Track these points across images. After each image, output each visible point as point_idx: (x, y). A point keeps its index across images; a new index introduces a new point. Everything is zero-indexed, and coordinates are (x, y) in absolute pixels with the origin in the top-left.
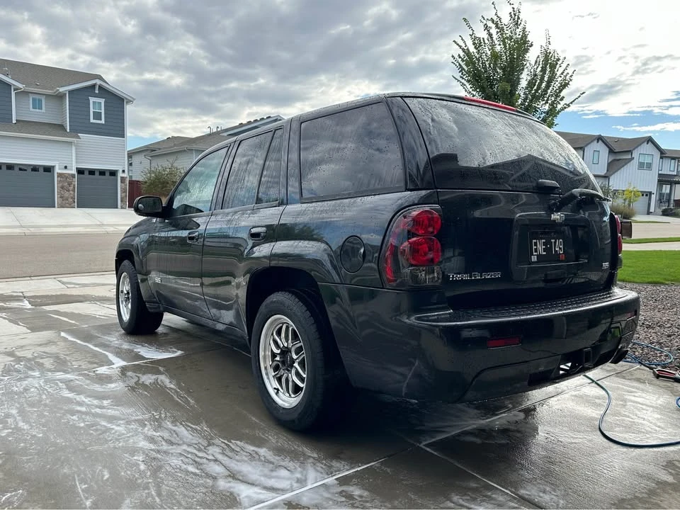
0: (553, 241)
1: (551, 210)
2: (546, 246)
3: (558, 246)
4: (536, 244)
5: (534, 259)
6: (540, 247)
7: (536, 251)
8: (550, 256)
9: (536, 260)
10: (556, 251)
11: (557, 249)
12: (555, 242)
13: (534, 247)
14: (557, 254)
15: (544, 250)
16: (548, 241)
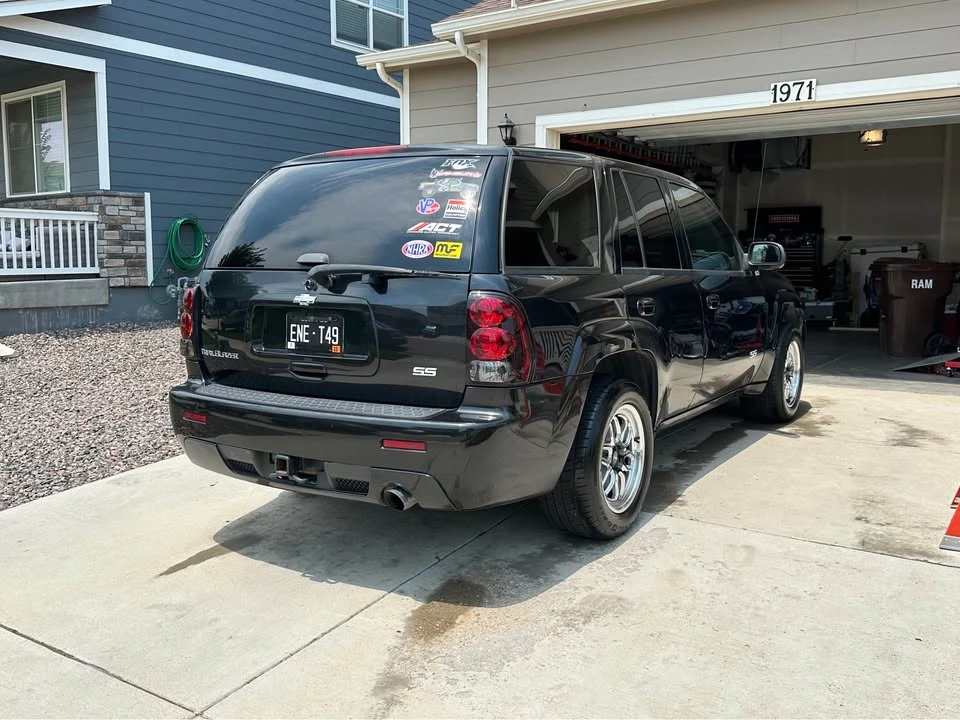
0: (322, 328)
2: (311, 333)
3: (331, 335)
4: (295, 329)
5: (291, 345)
6: (301, 333)
7: (295, 336)
8: (315, 348)
9: (293, 347)
10: (326, 341)
11: (327, 338)
12: (325, 331)
13: (292, 333)
14: (327, 346)
15: (307, 338)
16: (313, 327)
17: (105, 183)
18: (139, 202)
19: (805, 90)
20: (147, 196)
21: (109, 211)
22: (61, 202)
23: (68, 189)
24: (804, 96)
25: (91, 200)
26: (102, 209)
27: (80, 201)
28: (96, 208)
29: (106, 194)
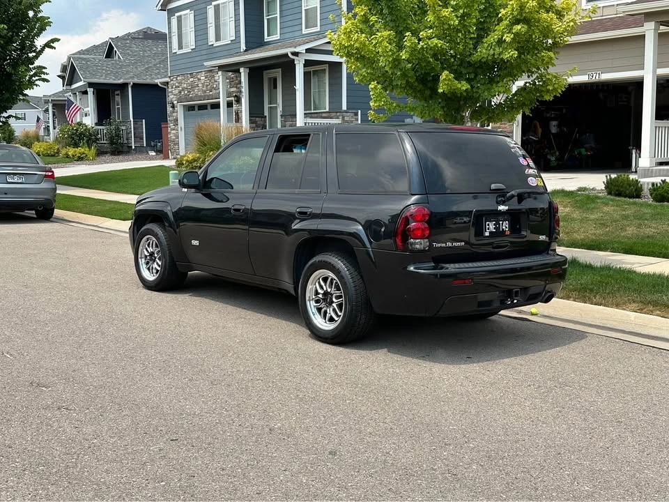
0: (501, 222)
1: (499, 203)
2: (496, 226)
3: (505, 226)
4: (488, 225)
5: (487, 234)
6: (491, 226)
7: (488, 229)
8: (498, 233)
10: (503, 229)
11: (504, 228)
12: (502, 224)
13: (487, 227)
14: (504, 231)
15: (494, 228)
16: (497, 223)
17: (344, 107)
18: (356, 114)
19: (598, 75)
20: (360, 111)
21: (346, 119)
22: (324, 115)
23: (327, 110)
24: (597, 78)
25: (338, 114)
26: (343, 118)
27: (333, 114)
28: (341, 117)
29: (345, 112)
